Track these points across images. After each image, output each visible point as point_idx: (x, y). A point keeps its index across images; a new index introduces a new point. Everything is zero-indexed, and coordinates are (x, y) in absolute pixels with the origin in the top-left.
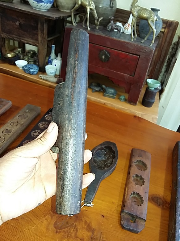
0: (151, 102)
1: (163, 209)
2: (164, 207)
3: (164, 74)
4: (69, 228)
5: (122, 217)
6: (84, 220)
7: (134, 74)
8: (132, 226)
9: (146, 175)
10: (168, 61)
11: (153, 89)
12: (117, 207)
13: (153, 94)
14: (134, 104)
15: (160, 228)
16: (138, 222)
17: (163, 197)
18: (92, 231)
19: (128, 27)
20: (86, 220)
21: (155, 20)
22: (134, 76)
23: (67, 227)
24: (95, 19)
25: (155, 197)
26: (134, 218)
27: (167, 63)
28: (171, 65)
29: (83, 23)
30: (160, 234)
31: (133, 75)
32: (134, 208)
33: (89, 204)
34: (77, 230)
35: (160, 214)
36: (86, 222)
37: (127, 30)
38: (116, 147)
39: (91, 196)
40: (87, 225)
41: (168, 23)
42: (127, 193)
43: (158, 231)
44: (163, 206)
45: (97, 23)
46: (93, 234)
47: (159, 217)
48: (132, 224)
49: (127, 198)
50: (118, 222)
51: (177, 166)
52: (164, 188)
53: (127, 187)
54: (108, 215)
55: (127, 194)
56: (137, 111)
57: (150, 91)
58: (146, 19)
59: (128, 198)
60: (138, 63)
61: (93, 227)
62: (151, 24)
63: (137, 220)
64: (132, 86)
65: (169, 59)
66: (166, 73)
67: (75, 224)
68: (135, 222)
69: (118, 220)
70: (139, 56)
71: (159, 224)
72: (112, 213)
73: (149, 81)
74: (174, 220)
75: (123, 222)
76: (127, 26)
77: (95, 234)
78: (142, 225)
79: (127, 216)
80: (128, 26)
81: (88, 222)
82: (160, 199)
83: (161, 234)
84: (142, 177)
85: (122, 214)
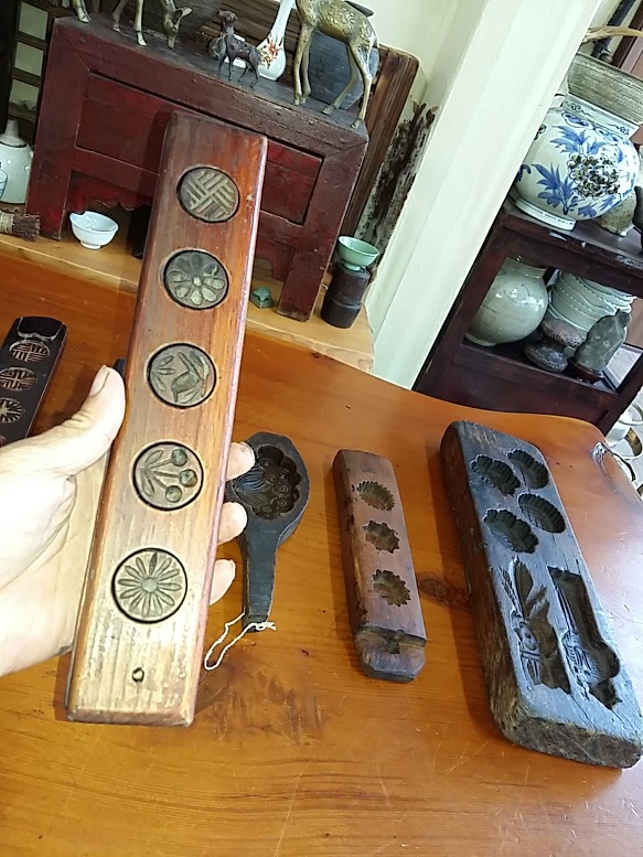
0: (351, 310)
1: (451, 607)
2: (454, 602)
3: (368, 224)
4: (216, 705)
5: (362, 644)
6: (255, 674)
7: (304, 218)
8: (394, 663)
9: (396, 519)
10: (380, 183)
11: (358, 269)
12: (336, 620)
13: (359, 286)
14: (302, 317)
15: (459, 658)
16: (405, 649)
17: (445, 577)
18: (288, 698)
19: (270, 56)
20: (259, 673)
21: (371, 44)
22: (301, 224)
23: (211, 703)
24: (164, 11)
25: (425, 581)
26: (394, 641)
27: (378, 187)
28: (394, 197)
29: (116, 16)
30: (462, 675)
31: (301, 220)
32: (390, 613)
33: (263, 624)
34: (243, 705)
35: (450, 623)
36: (262, 678)
37: (266, 63)
38: (295, 450)
39: (265, 597)
40: (268, 685)
41: (389, 60)
42: (361, 574)
43: (457, 668)
44: (450, 601)
45: (172, 25)
46: (293, 706)
47: (451, 632)
48: (394, 659)
49: (363, 587)
50: (349, 663)
51: (468, 489)
52: (442, 554)
53: (356, 561)
54: (320, 648)
55: (363, 579)
56: (315, 339)
57: (352, 277)
58: (345, 39)
59: (366, 589)
60: (316, 182)
61: (287, 688)
62: (360, 56)
63: (401, 644)
64: (296, 257)
65: (385, 176)
66: (376, 221)
67: (231, 687)
68: (396, 651)
69: (348, 657)
70: (323, 157)
71: (454, 648)
72: (327, 640)
73: (345, 240)
74: (496, 628)
75: (368, 656)
76: (266, 50)
77: (299, 705)
78: (418, 655)
79: (374, 639)
80: (270, 50)
81: (269, 676)
82: (439, 582)
83: (463, 672)
84: (389, 526)
85: (361, 636)
